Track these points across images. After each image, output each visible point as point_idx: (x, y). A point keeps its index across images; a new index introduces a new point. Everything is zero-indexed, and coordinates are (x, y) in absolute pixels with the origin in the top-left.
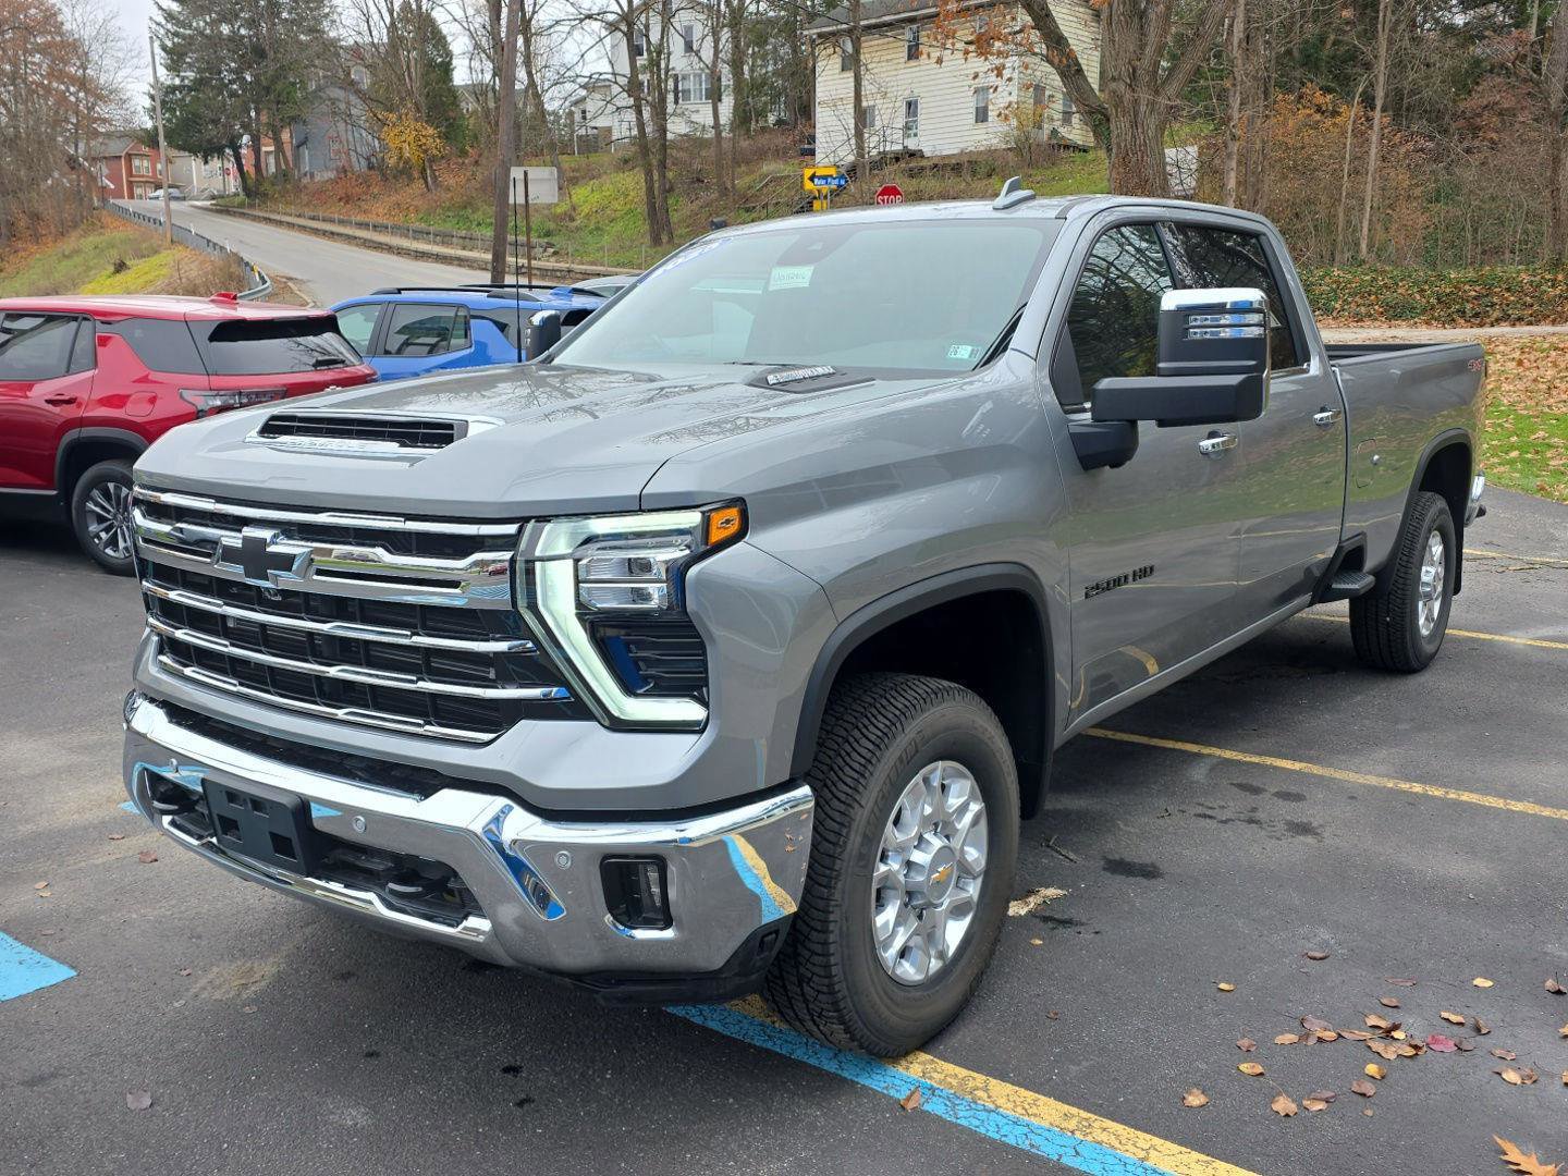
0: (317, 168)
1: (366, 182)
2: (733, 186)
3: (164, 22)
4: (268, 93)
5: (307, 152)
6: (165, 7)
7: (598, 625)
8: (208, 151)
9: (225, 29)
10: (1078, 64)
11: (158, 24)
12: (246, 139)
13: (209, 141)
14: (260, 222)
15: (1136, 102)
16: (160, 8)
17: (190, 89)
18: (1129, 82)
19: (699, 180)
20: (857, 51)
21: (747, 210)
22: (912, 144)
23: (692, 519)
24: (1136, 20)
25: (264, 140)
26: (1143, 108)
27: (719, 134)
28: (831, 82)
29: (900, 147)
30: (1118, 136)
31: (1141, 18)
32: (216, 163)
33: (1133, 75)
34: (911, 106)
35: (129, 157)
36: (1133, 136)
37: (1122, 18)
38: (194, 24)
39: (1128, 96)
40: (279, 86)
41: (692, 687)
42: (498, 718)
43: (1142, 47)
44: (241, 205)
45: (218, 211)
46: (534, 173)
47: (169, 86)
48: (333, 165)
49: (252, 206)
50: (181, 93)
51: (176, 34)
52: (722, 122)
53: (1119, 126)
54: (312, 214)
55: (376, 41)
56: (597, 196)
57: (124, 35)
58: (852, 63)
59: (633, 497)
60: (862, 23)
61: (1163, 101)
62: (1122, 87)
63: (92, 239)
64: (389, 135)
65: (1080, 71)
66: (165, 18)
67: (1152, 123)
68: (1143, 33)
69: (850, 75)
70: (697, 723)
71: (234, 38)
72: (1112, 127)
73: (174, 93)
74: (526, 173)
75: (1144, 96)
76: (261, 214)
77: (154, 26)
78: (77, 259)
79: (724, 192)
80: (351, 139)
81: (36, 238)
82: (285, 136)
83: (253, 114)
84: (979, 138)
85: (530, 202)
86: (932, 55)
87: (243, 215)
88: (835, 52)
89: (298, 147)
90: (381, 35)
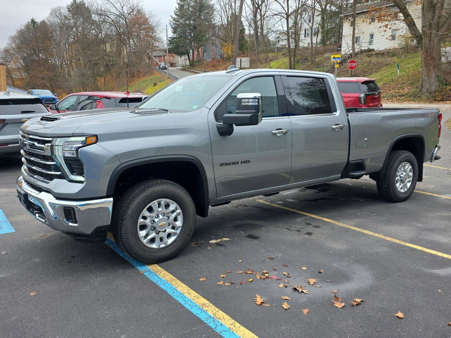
0: (208, 58)
1: (219, 62)
2: (315, 61)
3: (173, 21)
4: (196, 39)
5: (205, 54)
6: (173, 17)
7: (66, 159)
8: (181, 54)
9: (187, 22)
10: (414, 23)
11: (171, 21)
12: (191, 51)
13: (181, 51)
14: (192, 73)
15: (431, 33)
16: (172, 17)
17: (178, 38)
18: (428, 27)
19: (306, 59)
20: (354, 20)
21: (318, 67)
22: (371, 47)
23: (83, 138)
24: (432, 8)
25: (195, 51)
26: (433, 35)
27: (312, 45)
28: (347, 29)
29: (367, 48)
30: (425, 44)
31: (434, 8)
32: (183, 57)
33: (430, 25)
34: (372, 36)
35: (164, 56)
36: (430, 44)
37: (427, 8)
38: (180, 21)
39: (428, 32)
40: (199, 36)
41: (81, 174)
42: (51, 178)
43: (434, 17)
44: (188, 68)
45: (183, 70)
46: (243, 59)
47: (173, 38)
48: (211, 57)
49: (190, 68)
50: (176, 39)
51: (176, 24)
52: (313, 43)
53: (425, 41)
54: (205, 70)
55: (223, 23)
56: (277, 64)
57: (162, 25)
58: (353, 24)
59: (72, 133)
60: (356, 12)
61: (440, 33)
62: (426, 29)
63: (151, 77)
64: (225, 49)
65: (414, 24)
66: (173, 20)
67: (436, 40)
68: (434, 12)
69: (352, 27)
70: (83, 181)
71: (189, 25)
72: (423, 41)
73: (174, 39)
74: (241, 59)
75: (434, 32)
76: (192, 71)
77: (170, 22)
78: (146, 83)
79: (313, 62)
80: (216, 50)
81: (138, 77)
82: (200, 50)
83: (193, 44)
84: (391, 45)
85: (242, 67)
86: (368, 21)
87: (188, 71)
88: (346, 21)
89: (204, 52)
90: (225, 22)
